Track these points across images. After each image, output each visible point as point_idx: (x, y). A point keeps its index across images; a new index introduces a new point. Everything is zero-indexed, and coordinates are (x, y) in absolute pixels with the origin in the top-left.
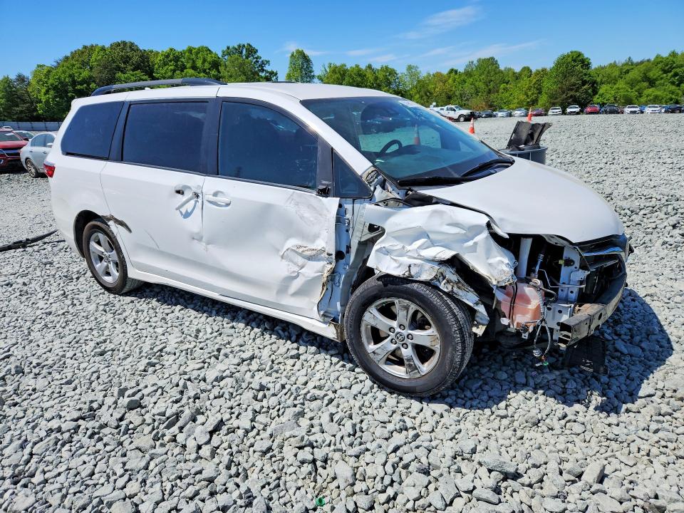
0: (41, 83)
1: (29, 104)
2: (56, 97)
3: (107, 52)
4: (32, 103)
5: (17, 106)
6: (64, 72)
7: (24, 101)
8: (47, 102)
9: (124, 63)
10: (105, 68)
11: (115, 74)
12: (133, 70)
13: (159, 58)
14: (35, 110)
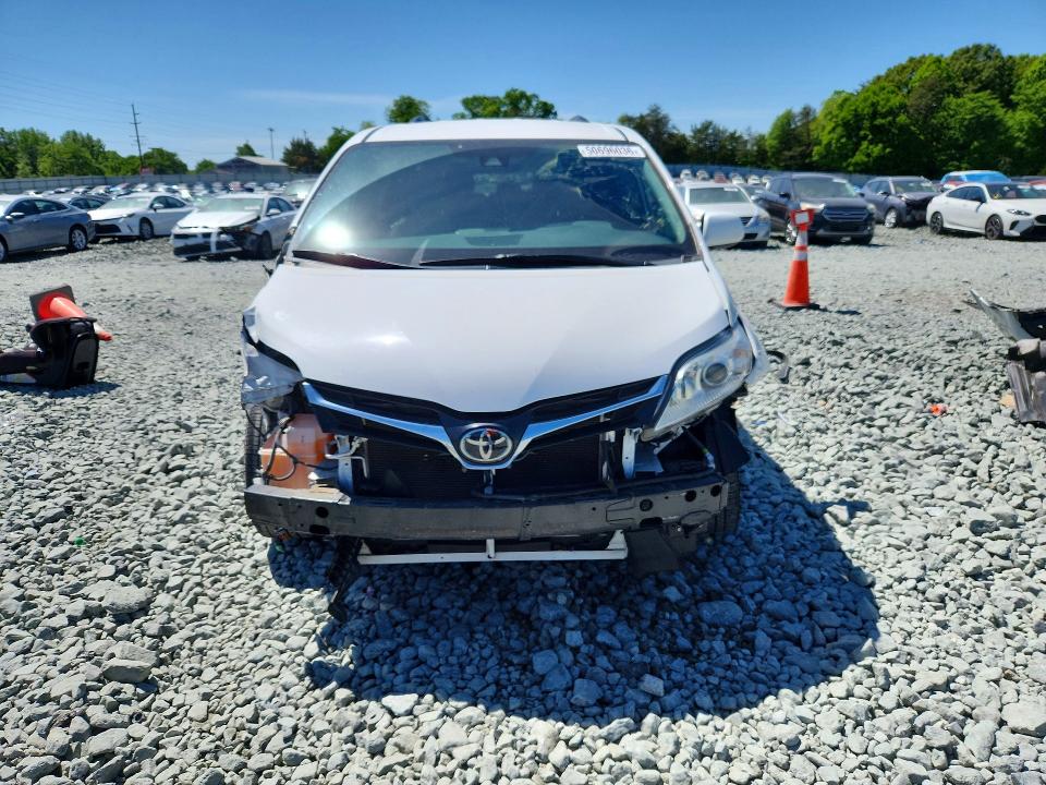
0: (829, 117)
1: (804, 148)
2: (842, 137)
3: (943, 65)
4: (809, 145)
5: (790, 149)
6: (865, 100)
7: (800, 143)
8: (829, 144)
9: (966, 80)
10: (931, 90)
11: (942, 99)
12: (976, 91)
13: (1033, 68)
14: (810, 155)
